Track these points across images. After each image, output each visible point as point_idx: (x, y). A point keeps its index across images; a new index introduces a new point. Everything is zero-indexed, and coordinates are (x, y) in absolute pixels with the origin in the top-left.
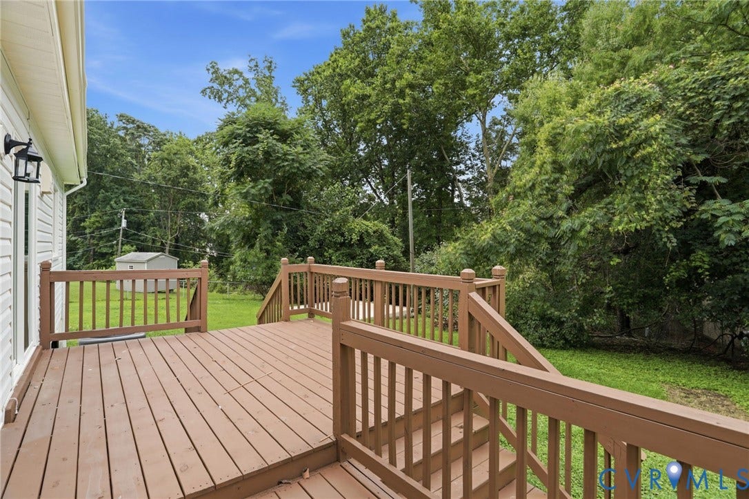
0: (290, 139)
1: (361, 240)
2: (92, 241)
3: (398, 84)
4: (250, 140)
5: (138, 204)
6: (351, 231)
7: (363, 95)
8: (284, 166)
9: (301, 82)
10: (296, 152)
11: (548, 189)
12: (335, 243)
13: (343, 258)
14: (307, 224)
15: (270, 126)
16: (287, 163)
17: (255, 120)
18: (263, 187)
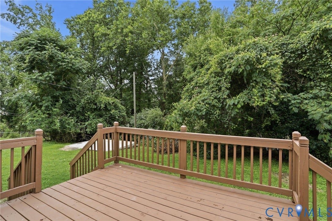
0: (66, 50)
1: (106, 107)
3: (124, 30)
4: (39, 48)
6: (100, 102)
7: (105, 34)
8: (62, 65)
9: (69, 22)
10: (70, 58)
11: (217, 85)
12: (91, 108)
13: (96, 117)
14: (75, 98)
15: (53, 41)
16: (64, 63)
17: (44, 37)
18: (48, 76)
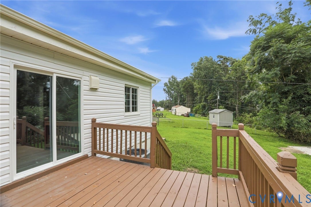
2: (210, 104)
5: (225, 89)
